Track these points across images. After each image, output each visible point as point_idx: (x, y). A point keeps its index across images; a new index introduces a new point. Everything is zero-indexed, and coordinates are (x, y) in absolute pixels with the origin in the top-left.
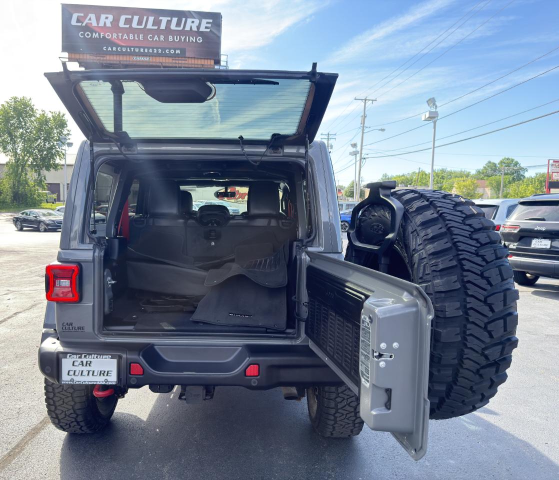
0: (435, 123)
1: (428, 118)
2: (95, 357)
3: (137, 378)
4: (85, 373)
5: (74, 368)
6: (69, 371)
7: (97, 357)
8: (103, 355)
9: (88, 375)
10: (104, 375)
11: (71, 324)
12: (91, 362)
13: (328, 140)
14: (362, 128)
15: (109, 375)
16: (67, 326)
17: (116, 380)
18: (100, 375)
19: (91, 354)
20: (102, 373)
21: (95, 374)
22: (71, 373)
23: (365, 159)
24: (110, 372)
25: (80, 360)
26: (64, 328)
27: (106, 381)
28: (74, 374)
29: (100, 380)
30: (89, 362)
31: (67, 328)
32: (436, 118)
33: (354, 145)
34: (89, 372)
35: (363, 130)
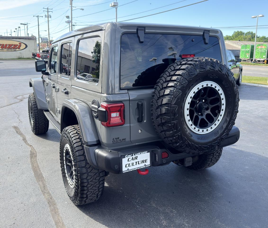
0: (116, 9)
1: (113, 6)
2: (140, 154)
3: (166, 160)
4: (135, 164)
5: (129, 163)
6: (126, 165)
7: (141, 153)
8: (144, 152)
9: (136, 164)
10: (144, 163)
11: (118, 138)
12: (137, 157)
13: (48, 12)
14: (71, 7)
15: (146, 161)
16: (116, 140)
17: (149, 164)
18: (142, 163)
19: (138, 153)
20: (143, 162)
21: (140, 163)
22: (127, 166)
23: (74, 25)
24: (146, 160)
25: (131, 157)
26: (114, 141)
27: (145, 165)
28: (129, 166)
29: (142, 165)
30: (136, 157)
31: (115, 141)
32: (117, 6)
33: (68, 17)
34: (136, 162)
35: (72, 8)
